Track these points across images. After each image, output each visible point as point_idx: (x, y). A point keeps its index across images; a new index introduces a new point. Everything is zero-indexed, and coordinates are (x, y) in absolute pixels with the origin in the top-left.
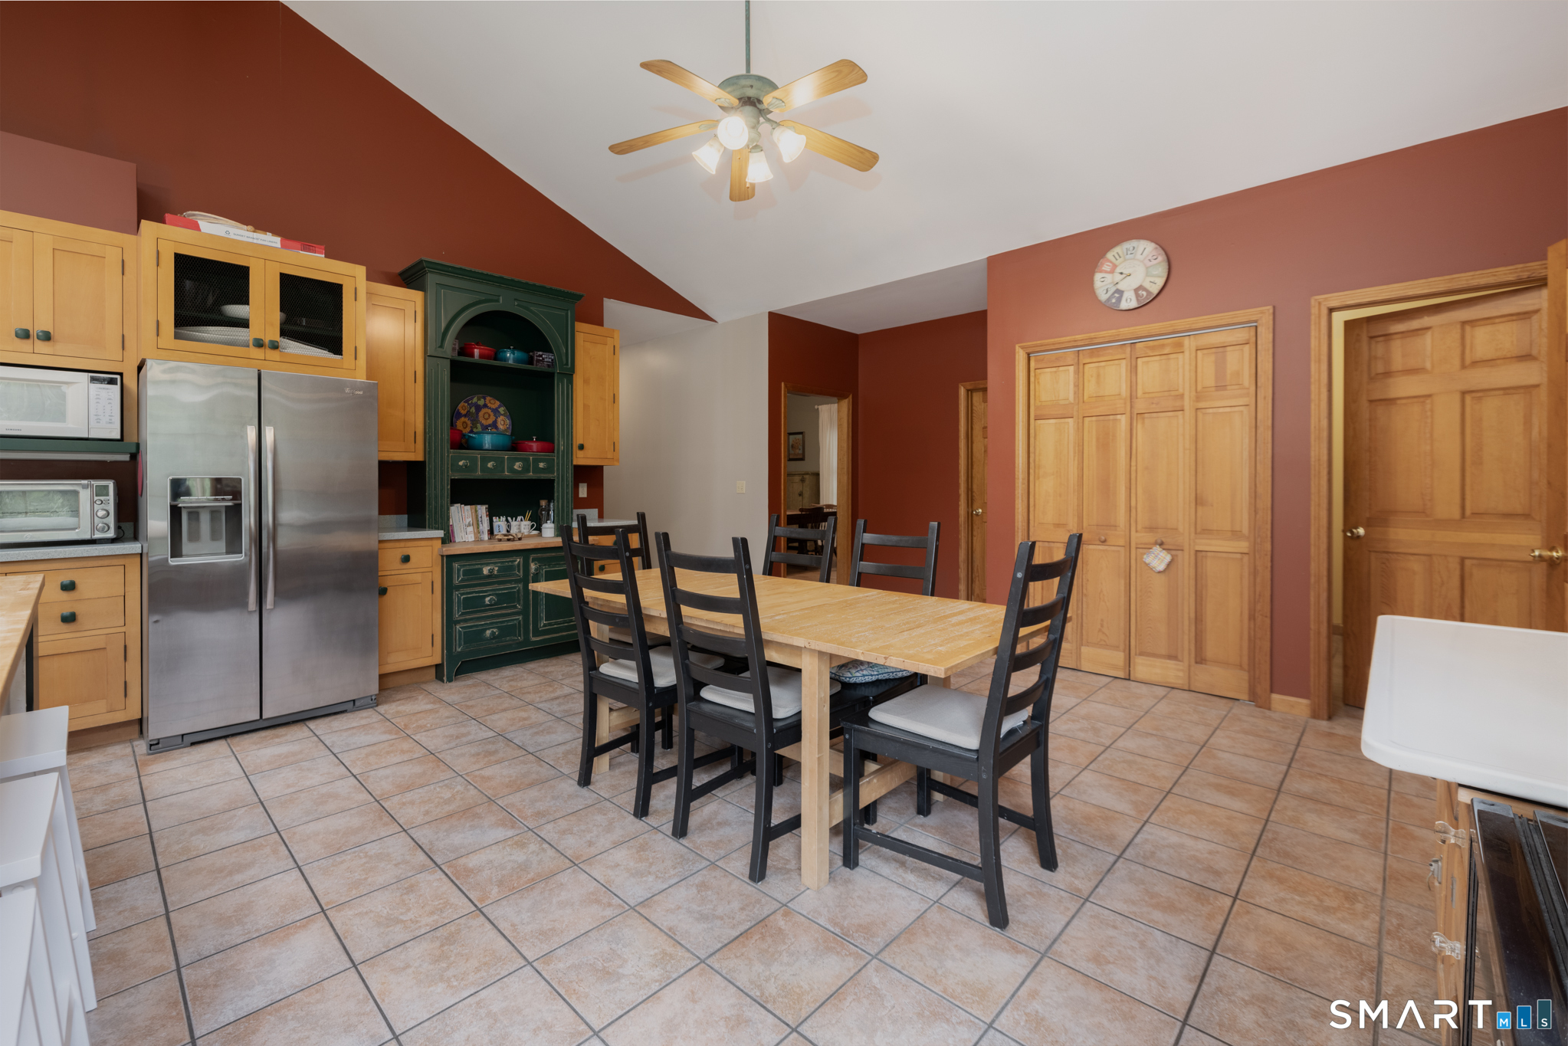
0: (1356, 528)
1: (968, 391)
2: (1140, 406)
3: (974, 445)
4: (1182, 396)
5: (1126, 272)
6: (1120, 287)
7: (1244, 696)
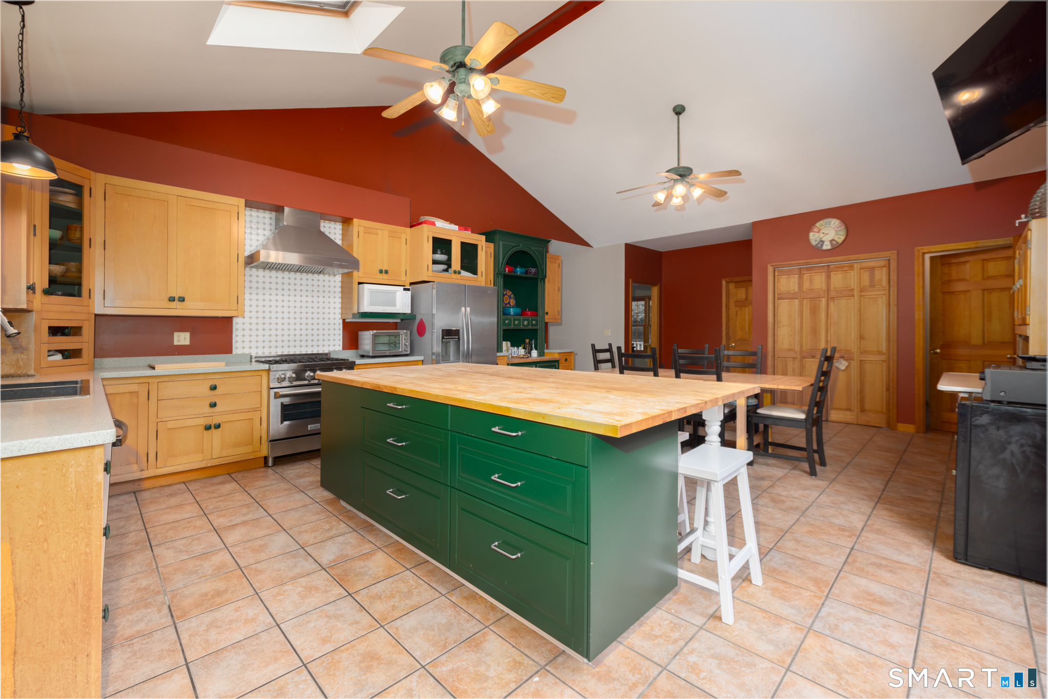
0: (936, 349)
1: (727, 282)
2: (832, 294)
3: (730, 311)
4: (853, 290)
5: (826, 232)
6: (823, 239)
7: (884, 425)
